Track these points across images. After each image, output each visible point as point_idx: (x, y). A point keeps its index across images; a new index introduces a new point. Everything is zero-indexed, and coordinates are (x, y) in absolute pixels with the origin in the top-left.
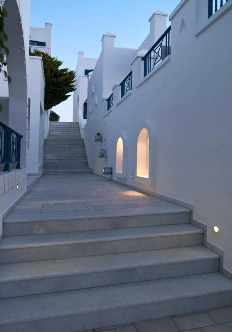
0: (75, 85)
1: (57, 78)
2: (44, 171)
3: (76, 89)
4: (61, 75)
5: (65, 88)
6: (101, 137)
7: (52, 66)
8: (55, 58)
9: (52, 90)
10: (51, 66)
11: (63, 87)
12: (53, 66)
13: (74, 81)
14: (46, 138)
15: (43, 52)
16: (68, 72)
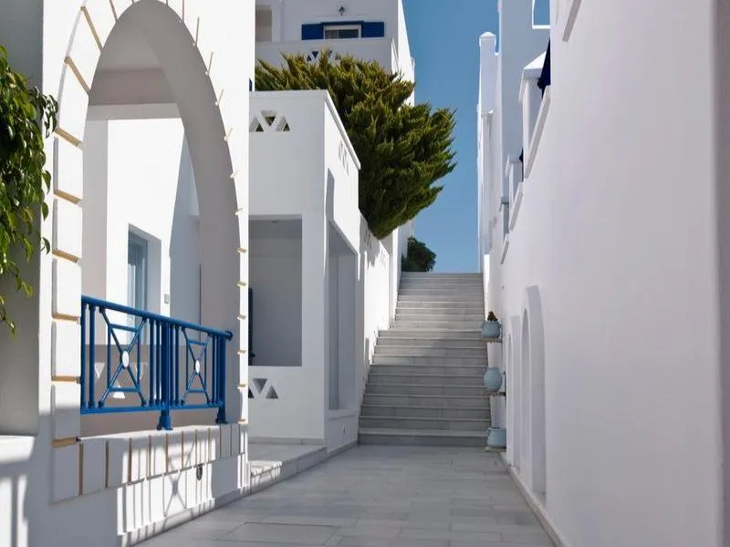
0: (454, 154)
1: (396, 139)
2: (362, 432)
3: (454, 165)
4: (407, 127)
5: (421, 166)
6: (499, 326)
7: (382, 105)
8: (396, 74)
9: (386, 179)
10: (379, 104)
11: (415, 163)
12: (384, 102)
13: (449, 143)
14: (385, 327)
15: (360, 60)
16: (431, 115)
